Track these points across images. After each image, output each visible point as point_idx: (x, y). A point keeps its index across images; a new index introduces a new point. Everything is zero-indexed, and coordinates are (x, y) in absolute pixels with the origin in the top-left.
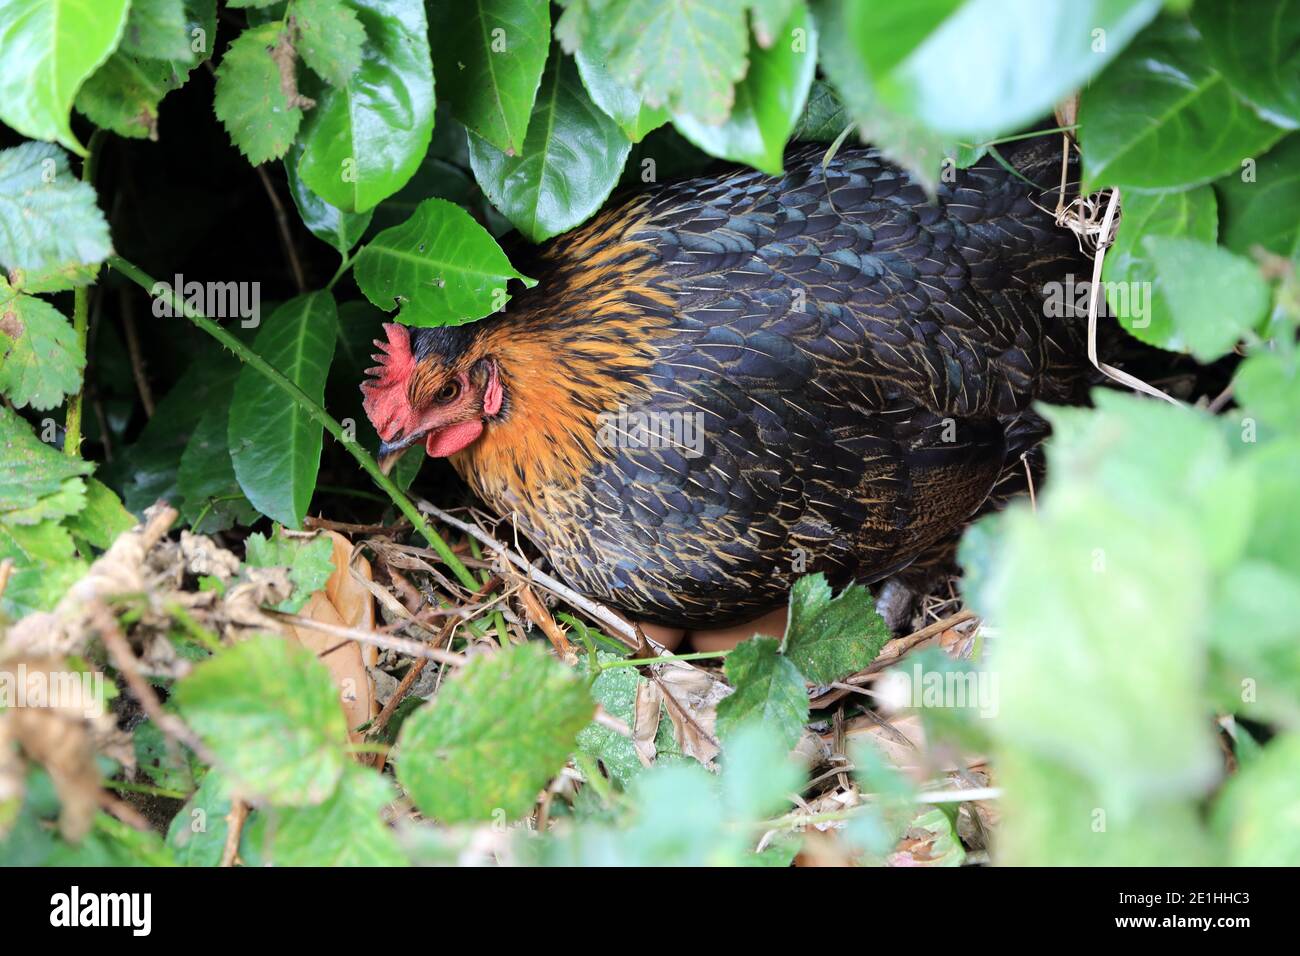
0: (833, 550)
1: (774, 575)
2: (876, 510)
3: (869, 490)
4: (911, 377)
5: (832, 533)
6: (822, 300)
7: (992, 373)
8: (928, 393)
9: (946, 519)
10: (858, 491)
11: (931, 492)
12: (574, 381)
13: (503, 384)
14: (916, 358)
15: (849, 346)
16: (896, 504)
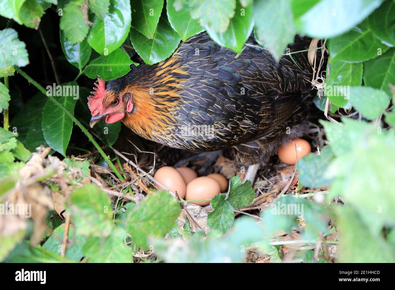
0: (251, 129)
1: (234, 138)
2: (265, 117)
3: (263, 112)
4: (274, 82)
5: (252, 124)
6: (245, 59)
7: (299, 78)
8: (279, 87)
9: (283, 118)
10: (260, 112)
11: (280, 111)
12: (156, 104)
13: (133, 103)
14: (275, 75)
15: (255, 73)
16: (270, 115)
